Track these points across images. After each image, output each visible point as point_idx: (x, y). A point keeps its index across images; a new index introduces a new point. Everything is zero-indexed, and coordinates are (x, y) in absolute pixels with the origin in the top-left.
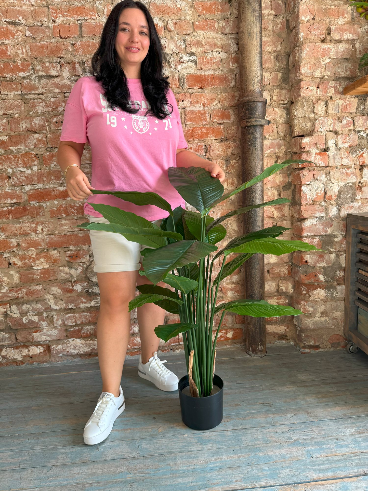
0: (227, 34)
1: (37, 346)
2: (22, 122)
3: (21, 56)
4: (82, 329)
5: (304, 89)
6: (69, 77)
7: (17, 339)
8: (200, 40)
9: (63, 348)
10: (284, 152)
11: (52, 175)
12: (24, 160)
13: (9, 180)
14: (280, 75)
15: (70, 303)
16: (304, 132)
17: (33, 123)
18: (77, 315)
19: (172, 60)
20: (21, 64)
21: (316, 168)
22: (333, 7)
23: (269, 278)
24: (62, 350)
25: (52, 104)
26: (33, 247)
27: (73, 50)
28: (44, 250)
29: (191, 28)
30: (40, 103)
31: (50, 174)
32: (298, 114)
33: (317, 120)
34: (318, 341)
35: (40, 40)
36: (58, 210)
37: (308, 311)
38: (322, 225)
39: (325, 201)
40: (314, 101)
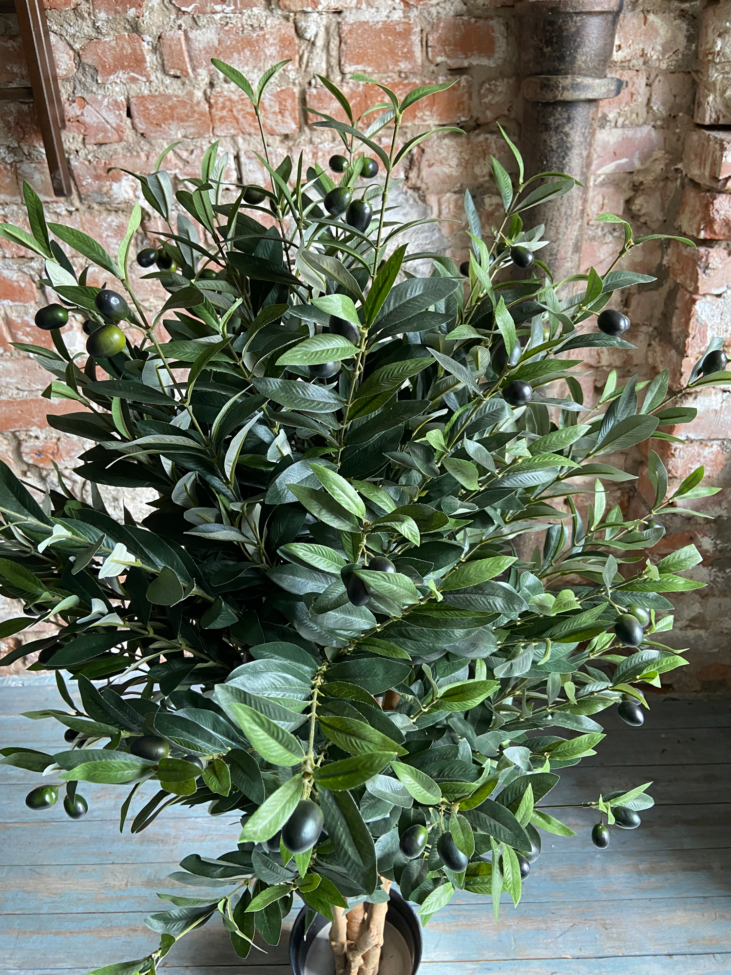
10: (659, 171)
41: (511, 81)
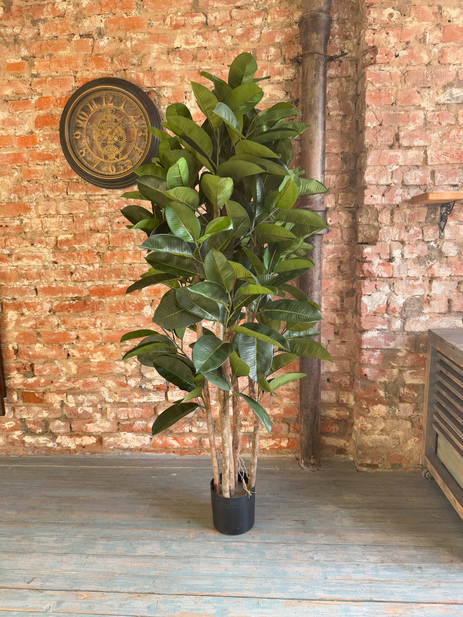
1: (90, 436)
2: (86, 221)
4: (134, 424)
5: (368, 197)
7: (71, 428)
9: (114, 441)
10: (348, 258)
11: (113, 272)
12: (86, 258)
13: (71, 275)
14: (347, 178)
15: (123, 397)
16: (367, 238)
17: (96, 223)
18: (130, 409)
21: (378, 279)
22: (402, 113)
23: (329, 388)
24: (113, 443)
25: (115, 205)
26: (91, 341)
28: (101, 344)
30: (103, 203)
31: (110, 271)
32: (362, 221)
33: (382, 230)
34: (377, 460)
36: (117, 306)
37: (366, 427)
38: (384, 338)
39: (388, 314)
40: (378, 209)
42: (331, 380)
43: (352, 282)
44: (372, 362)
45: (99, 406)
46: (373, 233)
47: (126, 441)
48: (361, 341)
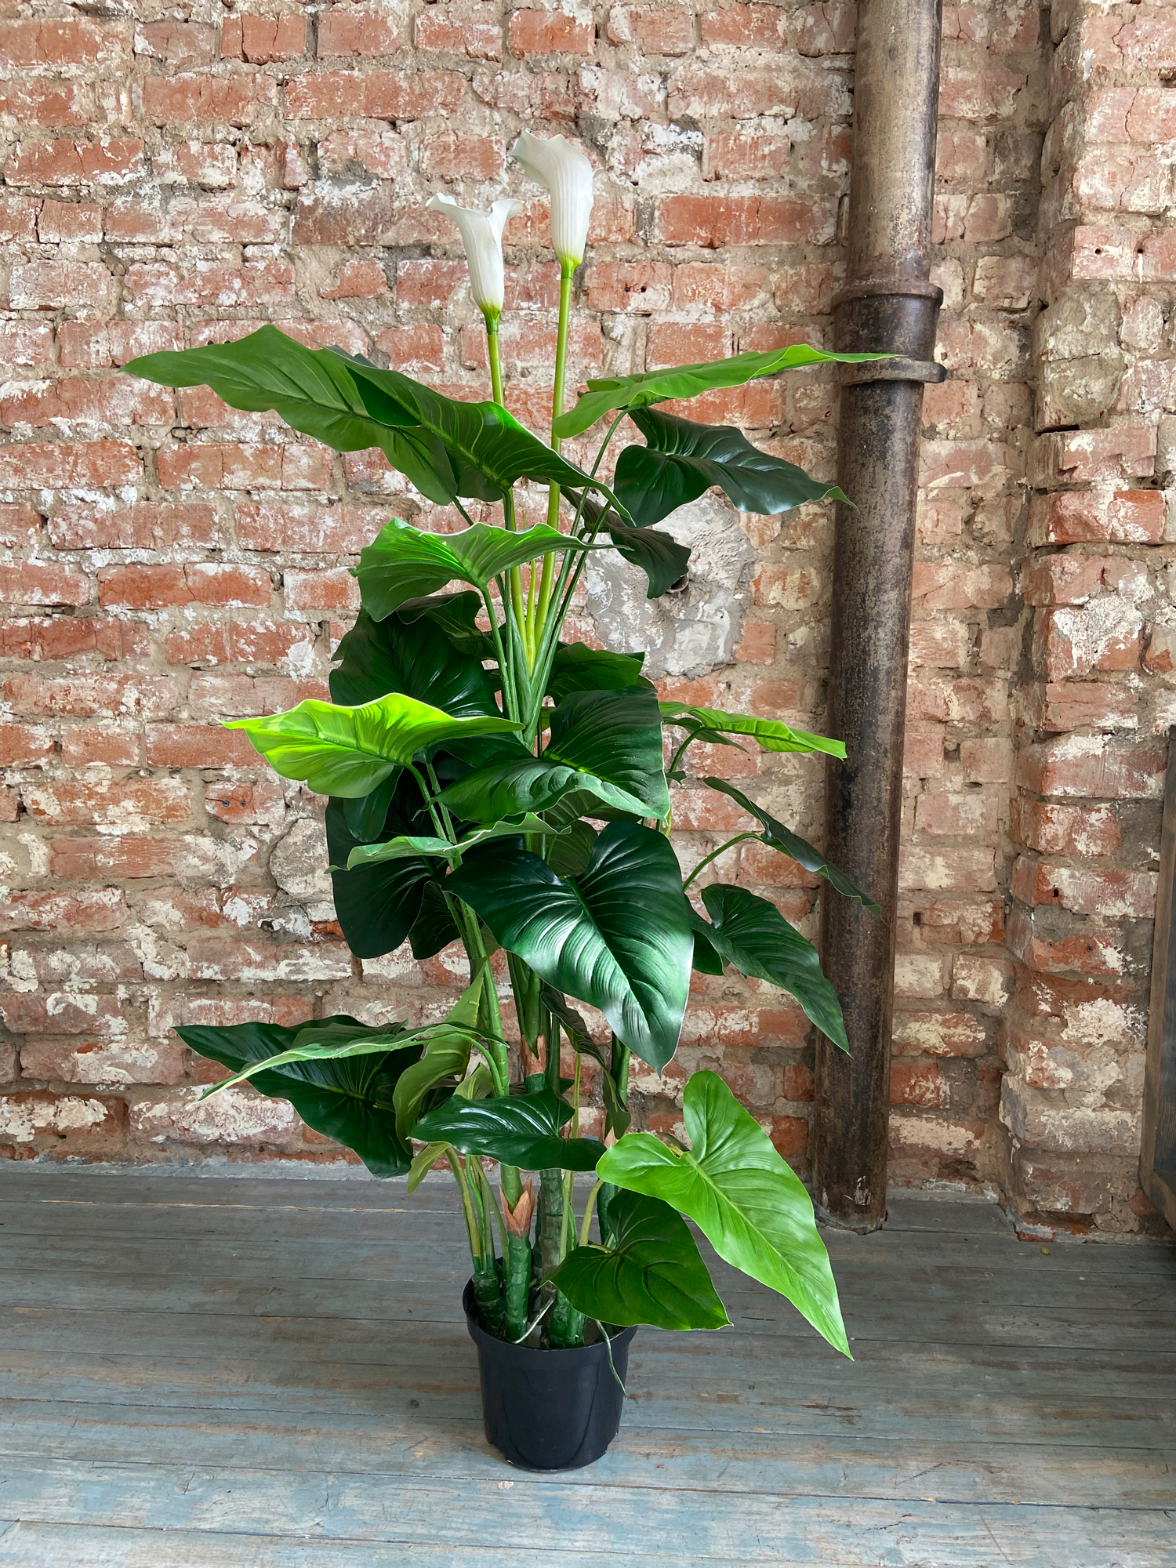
0: (818, 55)
1: (85, 1098)
2: (96, 335)
3: (112, 117)
5: (1086, 252)
6: (264, 192)
7: (21, 1068)
8: (721, 73)
9: (170, 1114)
10: (1000, 487)
11: (184, 520)
12: (94, 464)
13: (42, 527)
14: (1004, 205)
15: (207, 960)
16: (1077, 410)
17: (132, 342)
18: (226, 1006)
19: (615, 145)
20: (111, 144)
21: (1111, 548)
23: (919, 944)
24: (166, 1122)
25: (199, 282)
26: (101, 760)
27: (282, 103)
28: (137, 773)
29: (692, 33)
30: (160, 274)
31: (175, 515)
32: (1061, 347)
33: (1131, 371)
34: (1089, 1201)
35: (178, 68)
36: (196, 639)
37: (1052, 1080)
38: (1127, 760)
39: (1141, 673)
40: (1121, 299)
41: (829, 387)
42: (925, 918)
43: (1011, 573)
44: (1081, 847)
45: (122, 993)
46: (1097, 387)
47: (210, 1119)
48: (1046, 769)
